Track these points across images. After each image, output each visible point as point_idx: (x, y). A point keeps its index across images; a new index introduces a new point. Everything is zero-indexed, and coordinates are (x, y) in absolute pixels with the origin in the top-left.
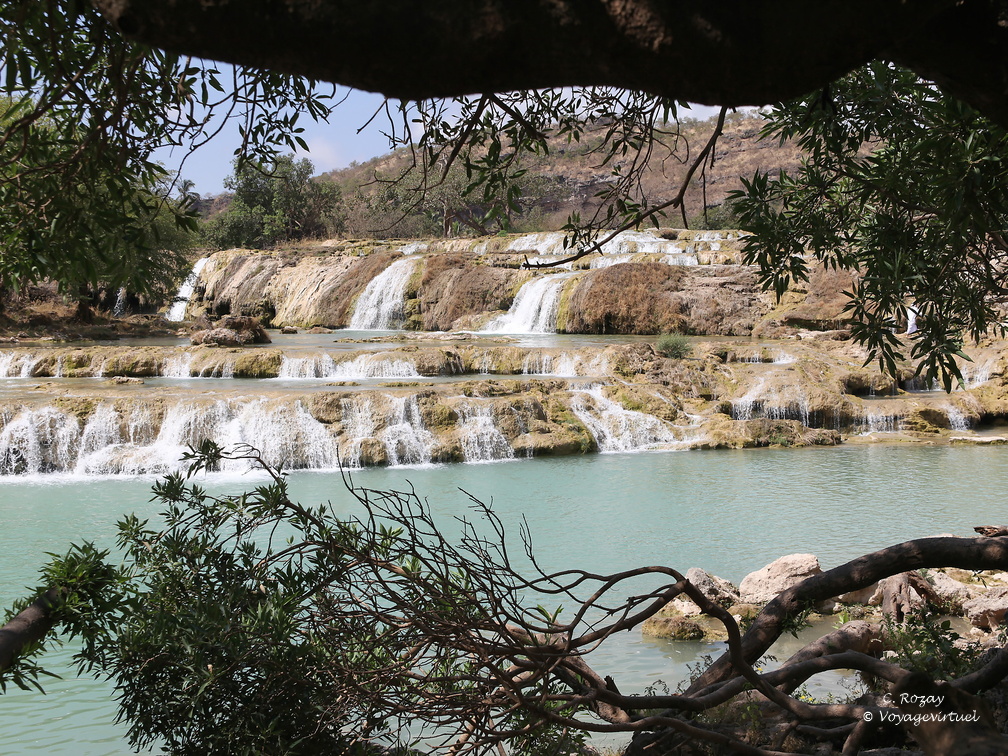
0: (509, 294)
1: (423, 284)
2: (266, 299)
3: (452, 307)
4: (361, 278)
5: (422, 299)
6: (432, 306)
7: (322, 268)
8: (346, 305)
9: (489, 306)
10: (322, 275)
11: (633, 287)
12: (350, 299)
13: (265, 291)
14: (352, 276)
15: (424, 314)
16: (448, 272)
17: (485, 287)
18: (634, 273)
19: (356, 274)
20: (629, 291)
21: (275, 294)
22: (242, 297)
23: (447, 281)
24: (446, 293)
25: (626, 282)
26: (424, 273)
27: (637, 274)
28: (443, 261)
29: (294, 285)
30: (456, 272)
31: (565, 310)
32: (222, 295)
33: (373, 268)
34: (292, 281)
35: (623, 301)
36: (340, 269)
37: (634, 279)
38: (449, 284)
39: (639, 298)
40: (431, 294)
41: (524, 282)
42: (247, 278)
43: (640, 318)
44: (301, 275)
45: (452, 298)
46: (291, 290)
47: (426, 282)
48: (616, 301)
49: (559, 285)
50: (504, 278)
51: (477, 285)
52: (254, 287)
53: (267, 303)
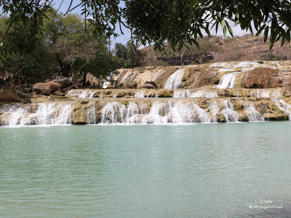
0: (218, 79)
1: (188, 77)
2: (135, 83)
3: (199, 84)
4: (166, 76)
5: (188, 81)
6: (191, 84)
7: (152, 73)
8: (162, 84)
9: (211, 83)
10: (152, 75)
11: (263, 75)
12: (163, 82)
13: (135, 80)
14: (163, 75)
15: (189, 86)
16: (196, 73)
17: (210, 77)
18: (263, 71)
19: (165, 74)
20: (261, 77)
21: (138, 81)
22: (127, 83)
23: (196, 76)
24: (196, 79)
25: (260, 73)
26: (188, 73)
27: (264, 71)
28: (193, 69)
29: (144, 78)
30: (199, 73)
31: (239, 83)
32: (121, 82)
33: (170, 73)
34: (143, 77)
35: (260, 80)
36: (158, 73)
37: (263, 73)
38: (197, 77)
39: (265, 79)
40: (191, 80)
41: (223, 75)
42: (128, 77)
43: (266, 85)
44: (146, 76)
45: (198, 81)
46: (143, 80)
47: (189, 76)
48: (257, 80)
49: (236, 75)
50: (216, 74)
51: (207, 77)
52: (131, 79)
53: (135, 84)
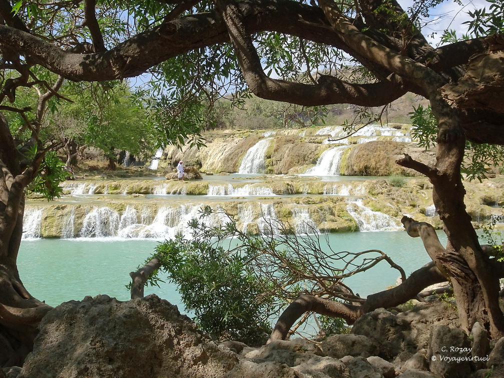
0: (317, 156)
1: (274, 151)
2: (197, 159)
3: (289, 163)
4: (243, 149)
5: (274, 158)
6: (278, 162)
8: (236, 162)
9: (307, 162)
10: (225, 147)
11: (378, 153)
12: (238, 158)
13: (197, 155)
14: (239, 147)
15: (275, 166)
16: (286, 145)
17: (305, 153)
18: (379, 146)
19: (242, 147)
20: (376, 155)
21: (202, 156)
22: (185, 158)
23: (286, 150)
24: (286, 156)
25: (375, 150)
26: (275, 146)
27: (380, 146)
28: (284, 140)
29: (211, 152)
30: (290, 145)
31: (345, 164)
32: (176, 157)
33: (250, 144)
34: (210, 150)
35: (373, 160)
36: (233, 144)
37: (379, 149)
38: (287, 152)
39: (381, 158)
40: (278, 156)
41: (324, 150)
42: (188, 148)
43: (382, 168)
44: (214, 147)
45: (288, 158)
46: (209, 154)
47: (276, 150)
48: (370, 159)
49: (341, 152)
50: (314, 148)
51: (301, 152)
52: (192, 153)
53: (198, 161)
